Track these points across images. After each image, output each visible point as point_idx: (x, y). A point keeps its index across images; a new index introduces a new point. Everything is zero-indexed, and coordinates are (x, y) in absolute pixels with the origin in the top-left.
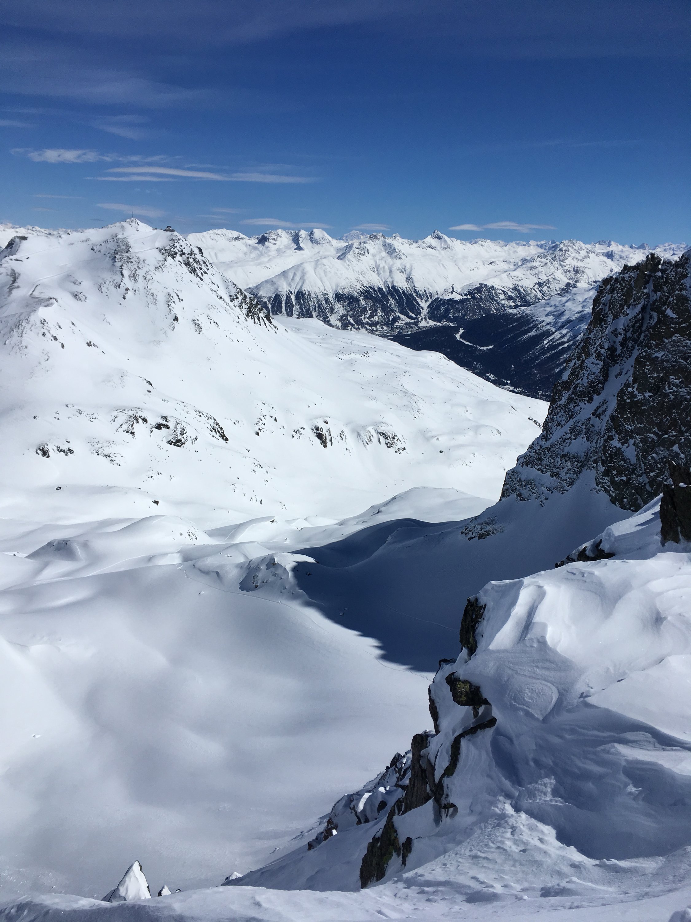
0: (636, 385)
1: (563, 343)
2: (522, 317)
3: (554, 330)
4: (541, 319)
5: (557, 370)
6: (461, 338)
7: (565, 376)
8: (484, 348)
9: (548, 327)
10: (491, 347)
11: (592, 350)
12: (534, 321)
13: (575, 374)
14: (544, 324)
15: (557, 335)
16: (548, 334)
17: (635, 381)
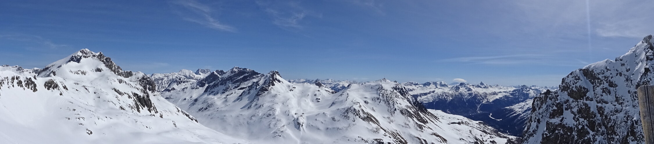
0: (547, 131)
1: (525, 118)
2: (511, 109)
3: (521, 113)
4: (517, 110)
5: (523, 127)
6: (491, 116)
7: (526, 129)
8: (499, 120)
9: (519, 113)
10: (501, 119)
11: (533, 120)
12: (515, 111)
13: (528, 129)
14: (518, 112)
15: (522, 115)
16: (520, 114)
17: (547, 129)
